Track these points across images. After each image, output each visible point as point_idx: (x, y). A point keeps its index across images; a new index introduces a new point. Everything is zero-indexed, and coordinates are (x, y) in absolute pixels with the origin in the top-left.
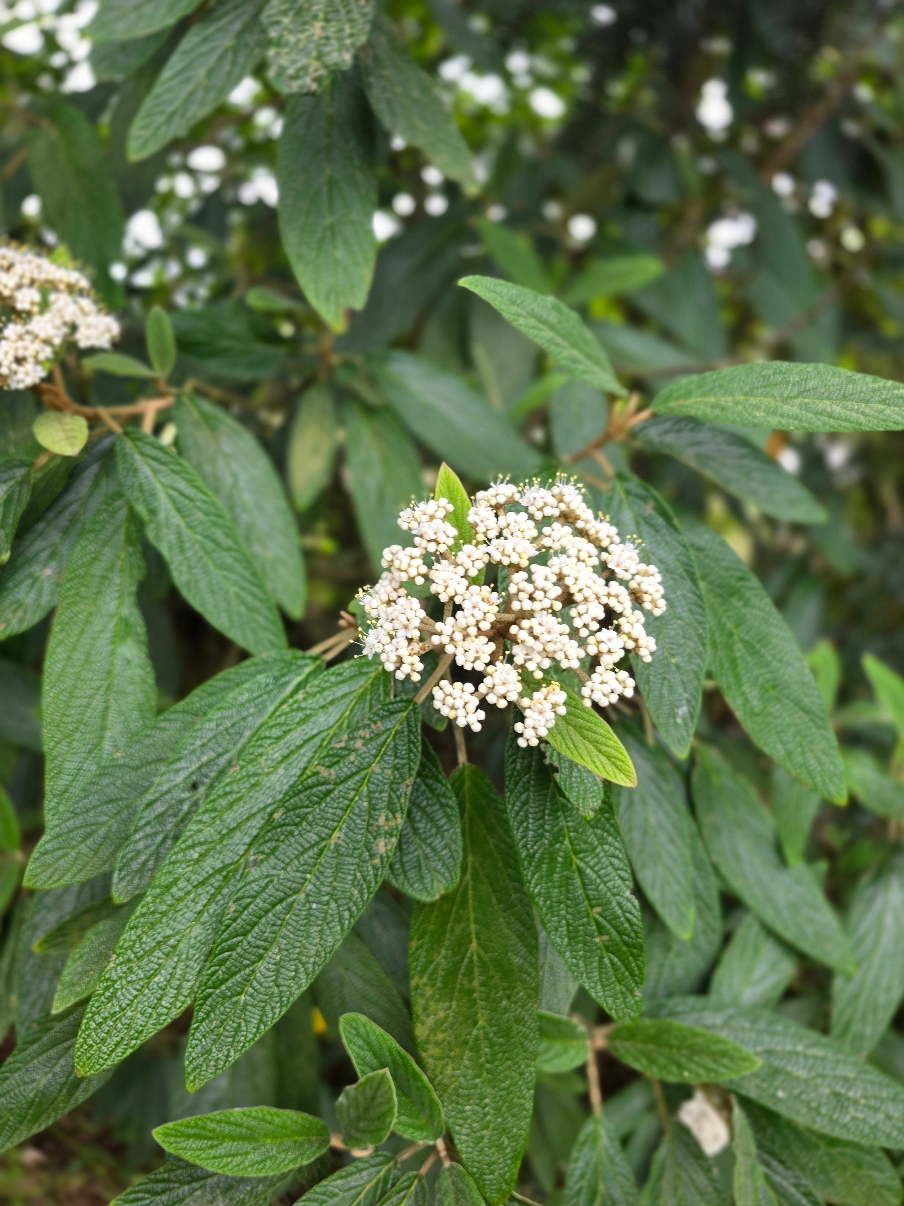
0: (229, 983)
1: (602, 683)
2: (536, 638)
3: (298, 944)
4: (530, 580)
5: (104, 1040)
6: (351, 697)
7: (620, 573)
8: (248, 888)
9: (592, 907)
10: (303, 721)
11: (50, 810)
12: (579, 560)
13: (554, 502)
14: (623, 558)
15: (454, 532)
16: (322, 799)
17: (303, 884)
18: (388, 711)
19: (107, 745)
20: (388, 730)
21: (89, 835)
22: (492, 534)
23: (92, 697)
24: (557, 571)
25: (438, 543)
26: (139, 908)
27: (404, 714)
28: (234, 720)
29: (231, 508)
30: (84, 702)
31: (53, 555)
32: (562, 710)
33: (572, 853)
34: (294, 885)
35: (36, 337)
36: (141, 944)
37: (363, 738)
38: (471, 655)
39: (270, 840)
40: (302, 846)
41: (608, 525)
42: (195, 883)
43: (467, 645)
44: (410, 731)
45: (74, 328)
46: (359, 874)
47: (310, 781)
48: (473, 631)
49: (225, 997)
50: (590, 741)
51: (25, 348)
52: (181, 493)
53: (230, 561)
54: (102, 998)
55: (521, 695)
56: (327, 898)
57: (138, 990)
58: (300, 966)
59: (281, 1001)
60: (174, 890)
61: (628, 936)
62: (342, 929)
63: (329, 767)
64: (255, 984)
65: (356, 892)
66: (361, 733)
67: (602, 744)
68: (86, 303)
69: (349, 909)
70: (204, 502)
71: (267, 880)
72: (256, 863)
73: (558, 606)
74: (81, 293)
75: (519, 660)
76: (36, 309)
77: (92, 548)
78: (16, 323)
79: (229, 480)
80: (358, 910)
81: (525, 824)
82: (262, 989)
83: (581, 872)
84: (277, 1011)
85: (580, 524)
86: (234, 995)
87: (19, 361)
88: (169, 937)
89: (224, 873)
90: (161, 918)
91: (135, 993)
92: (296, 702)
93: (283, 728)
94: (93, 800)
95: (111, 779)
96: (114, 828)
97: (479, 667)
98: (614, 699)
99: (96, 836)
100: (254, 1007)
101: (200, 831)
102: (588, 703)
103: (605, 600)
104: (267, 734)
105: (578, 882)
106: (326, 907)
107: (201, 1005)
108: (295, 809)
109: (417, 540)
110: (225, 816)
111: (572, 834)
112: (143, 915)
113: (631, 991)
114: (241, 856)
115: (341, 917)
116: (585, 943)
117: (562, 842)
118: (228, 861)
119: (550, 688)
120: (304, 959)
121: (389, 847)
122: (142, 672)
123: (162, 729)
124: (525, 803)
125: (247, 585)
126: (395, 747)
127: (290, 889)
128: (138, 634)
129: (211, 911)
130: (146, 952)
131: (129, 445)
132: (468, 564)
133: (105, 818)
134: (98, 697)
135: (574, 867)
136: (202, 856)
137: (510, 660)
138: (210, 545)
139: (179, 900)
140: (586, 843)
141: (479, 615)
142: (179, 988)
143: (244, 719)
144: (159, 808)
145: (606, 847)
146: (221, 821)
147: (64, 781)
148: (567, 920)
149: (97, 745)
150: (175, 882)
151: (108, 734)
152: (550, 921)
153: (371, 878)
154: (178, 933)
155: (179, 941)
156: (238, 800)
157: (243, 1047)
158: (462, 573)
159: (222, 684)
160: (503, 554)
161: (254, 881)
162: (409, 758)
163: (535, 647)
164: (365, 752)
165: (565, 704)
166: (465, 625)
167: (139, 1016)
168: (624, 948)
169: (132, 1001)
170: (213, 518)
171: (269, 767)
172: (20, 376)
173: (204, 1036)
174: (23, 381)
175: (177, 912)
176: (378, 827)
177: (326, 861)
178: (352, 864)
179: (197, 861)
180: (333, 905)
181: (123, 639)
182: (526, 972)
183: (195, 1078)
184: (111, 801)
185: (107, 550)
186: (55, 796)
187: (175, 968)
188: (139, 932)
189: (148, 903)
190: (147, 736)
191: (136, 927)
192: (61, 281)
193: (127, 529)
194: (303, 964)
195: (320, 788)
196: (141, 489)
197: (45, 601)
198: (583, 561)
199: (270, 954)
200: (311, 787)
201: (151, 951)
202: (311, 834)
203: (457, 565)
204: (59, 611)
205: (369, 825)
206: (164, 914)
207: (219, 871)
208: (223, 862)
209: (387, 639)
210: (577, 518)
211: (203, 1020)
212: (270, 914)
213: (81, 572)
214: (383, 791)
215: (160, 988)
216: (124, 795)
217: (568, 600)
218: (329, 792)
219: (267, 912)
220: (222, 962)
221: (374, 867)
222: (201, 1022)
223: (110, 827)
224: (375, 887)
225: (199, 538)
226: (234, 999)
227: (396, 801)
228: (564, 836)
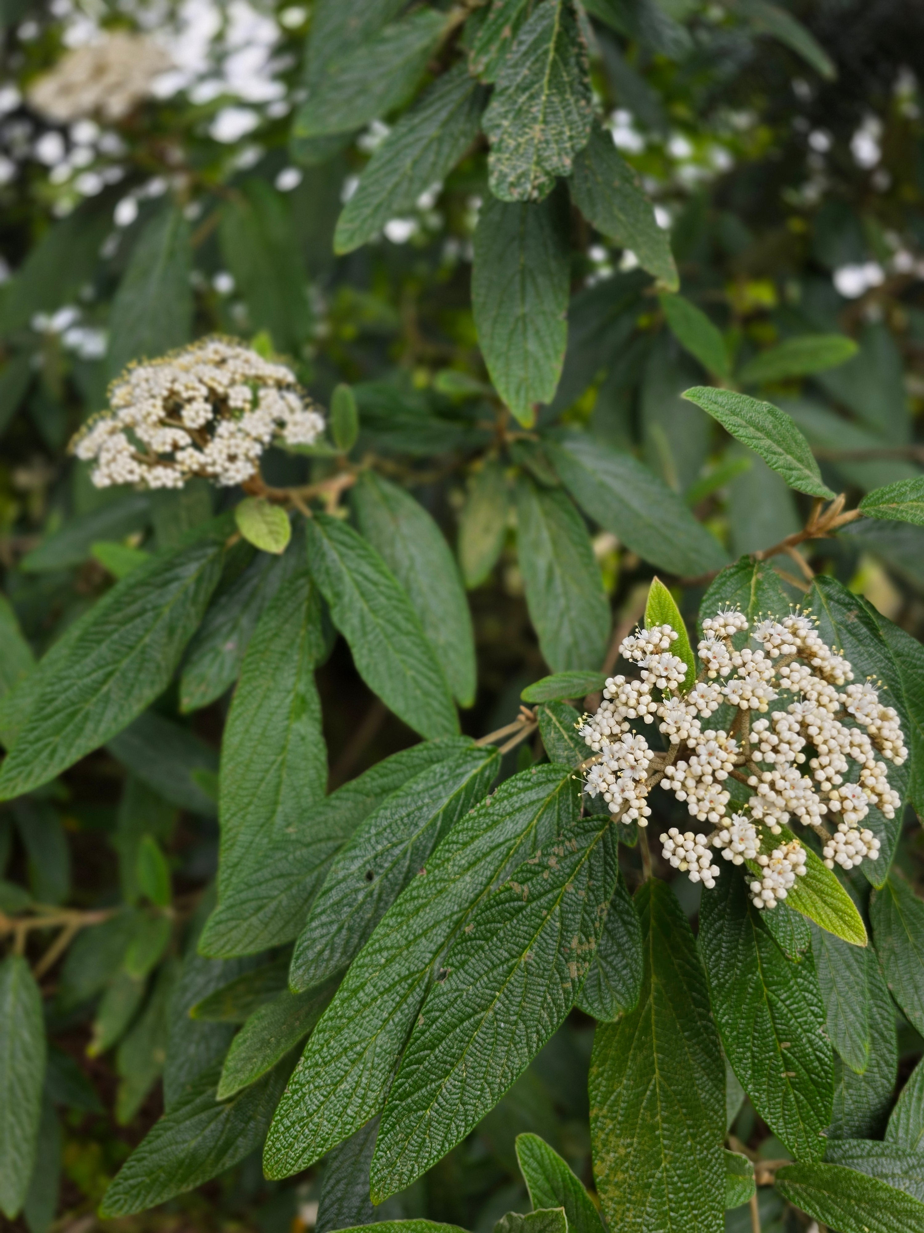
0: (415, 1097)
1: (846, 843)
2: (779, 793)
3: (485, 1063)
4: (772, 729)
5: (291, 1145)
6: (539, 805)
7: (861, 718)
8: (437, 1000)
9: (781, 1041)
10: (489, 828)
11: (223, 881)
12: (820, 705)
13: (789, 637)
14: (865, 702)
15: (684, 667)
16: (513, 916)
17: (491, 1001)
18: (584, 828)
19: (278, 819)
20: (582, 848)
21: (260, 908)
22: (725, 671)
23: (267, 771)
24: (800, 718)
25: (668, 679)
26: (327, 1011)
27: (601, 833)
28: (410, 809)
29: (408, 590)
30: (259, 775)
31: (234, 628)
32: (802, 870)
33: (763, 985)
34: (483, 1002)
35: (248, 435)
36: (329, 1048)
37: (557, 856)
38: (706, 805)
39: (460, 953)
40: (492, 963)
41: (840, 659)
42: (382, 989)
43: (701, 793)
44: (607, 852)
45: (281, 424)
46: (549, 997)
47: (502, 896)
48: (708, 779)
49: (410, 1110)
50: (813, 890)
51: (237, 446)
52: (366, 577)
53: (408, 645)
54: (291, 1102)
55: (760, 853)
56: (514, 1018)
57: (324, 1096)
58: (486, 1086)
59: (466, 1120)
60: (361, 994)
61: (817, 1075)
62: (530, 1052)
63: (522, 883)
64: (441, 1100)
65: (545, 1015)
66: (555, 849)
67: (827, 894)
68: (292, 399)
69: (538, 1032)
70: (388, 587)
71: (457, 994)
72: (443, 976)
73: (802, 758)
74: (289, 387)
75: (757, 813)
76: (248, 406)
77: (273, 624)
78: (229, 420)
79: (406, 563)
80: (547, 1033)
81: (717, 953)
82: (448, 1106)
83: (771, 1005)
84: (462, 1129)
85: (816, 662)
86: (419, 1109)
87: (232, 458)
88: (355, 1044)
89: (410, 981)
90: (348, 1023)
91: (322, 1099)
92: (483, 807)
93: (470, 833)
94: (266, 873)
95: (284, 854)
96: (285, 903)
97: (714, 818)
98: (858, 860)
99: (267, 909)
100: (439, 1123)
101: (387, 935)
102: (830, 864)
103: (848, 750)
104: (454, 838)
105: (768, 1014)
106: (514, 1027)
107: (387, 1116)
108: (485, 924)
109: (644, 674)
110: (411, 921)
111: (765, 966)
112: (331, 1019)
113: (816, 1131)
114: (426, 965)
115: (529, 1039)
116: (770, 1077)
117: (754, 973)
118: (413, 968)
119: (790, 846)
120: (490, 1078)
121: (582, 972)
122: (315, 750)
123: (333, 807)
124: (720, 931)
125: (424, 670)
126: (590, 867)
127: (479, 1006)
128: (313, 712)
129: (396, 1020)
130: (333, 1058)
131: (318, 529)
132: (701, 703)
133: (276, 893)
134: (272, 771)
135: (765, 998)
136: (389, 961)
137: (748, 813)
138: (391, 629)
139: (366, 1005)
140: (779, 975)
141: (717, 764)
142: (364, 1097)
143: (420, 809)
144: (335, 896)
145: (800, 980)
146: (408, 926)
147: (237, 852)
148: (752, 1052)
149: (269, 819)
150: (362, 986)
151: (280, 809)
152: (734, 1051)
153: (561, 1002)
154: (364, 1040)
155: (365, 1049)
156: (424, 906)
157: (427, 1164)
158: (694, 714)
159: (394, 766)
160: (742, 697)
161: (443, 994)
162: (605, 881)
163: (776, 802)
164: (559, 870)
165: (806, 864)
166: (700, 773)
167: (325, 1123)
168: (812, 1087)
169: (319, 1107)
170: (394, 602)
171: (455, 874)
172: (231, 473)
173: (389, 1149)
174: (233, 478)
175: (364, 1018)
176: (571, 949)
177: (516, 980)
178: (542, 985)
179: (384, 967)
180: (521, 1026)
181: (298, 716)
182: (713, 1110)
183: (379, 1190)
184: (281, 876)
185: (287, 627)
186: (228, 867)
187: (360, 1076)
188: (327, 1035)
189: (336, 1007)
190: (320, 813)
191: (323, 1031)
192: (270, 377)
193: (309, 609)
194: (489, 1084)
195: (512, 904)
196: (327, 572)
197: (227, 676)
198: (824, 706)
199: (456, 1070)
200: (503, 903)
201: (338, 1057)
202: (501, 951)
203: (688, 704)
204: (240, 685)
205: (561, 945)
206: (351, 1019)
207: (405, 978)
208: (408, 969)
209: (611, 778)
210: (814, 655)
211: (388, 1131)
212: (458, 1030)
213: (261, 647)
214: (577, 913)
215: (346, 1096)
216: (295, 871)
217: (811, 750)
218: (522, 909)
219: (455, 1026)
220: (409, 1075)
221: (565, 991)
222: (386, 1134)
223: (280, 902)
224: (565, 1013)
225: (381, 621)
226: (420, 1113)
227: (590, 924)
228: (756, 967)
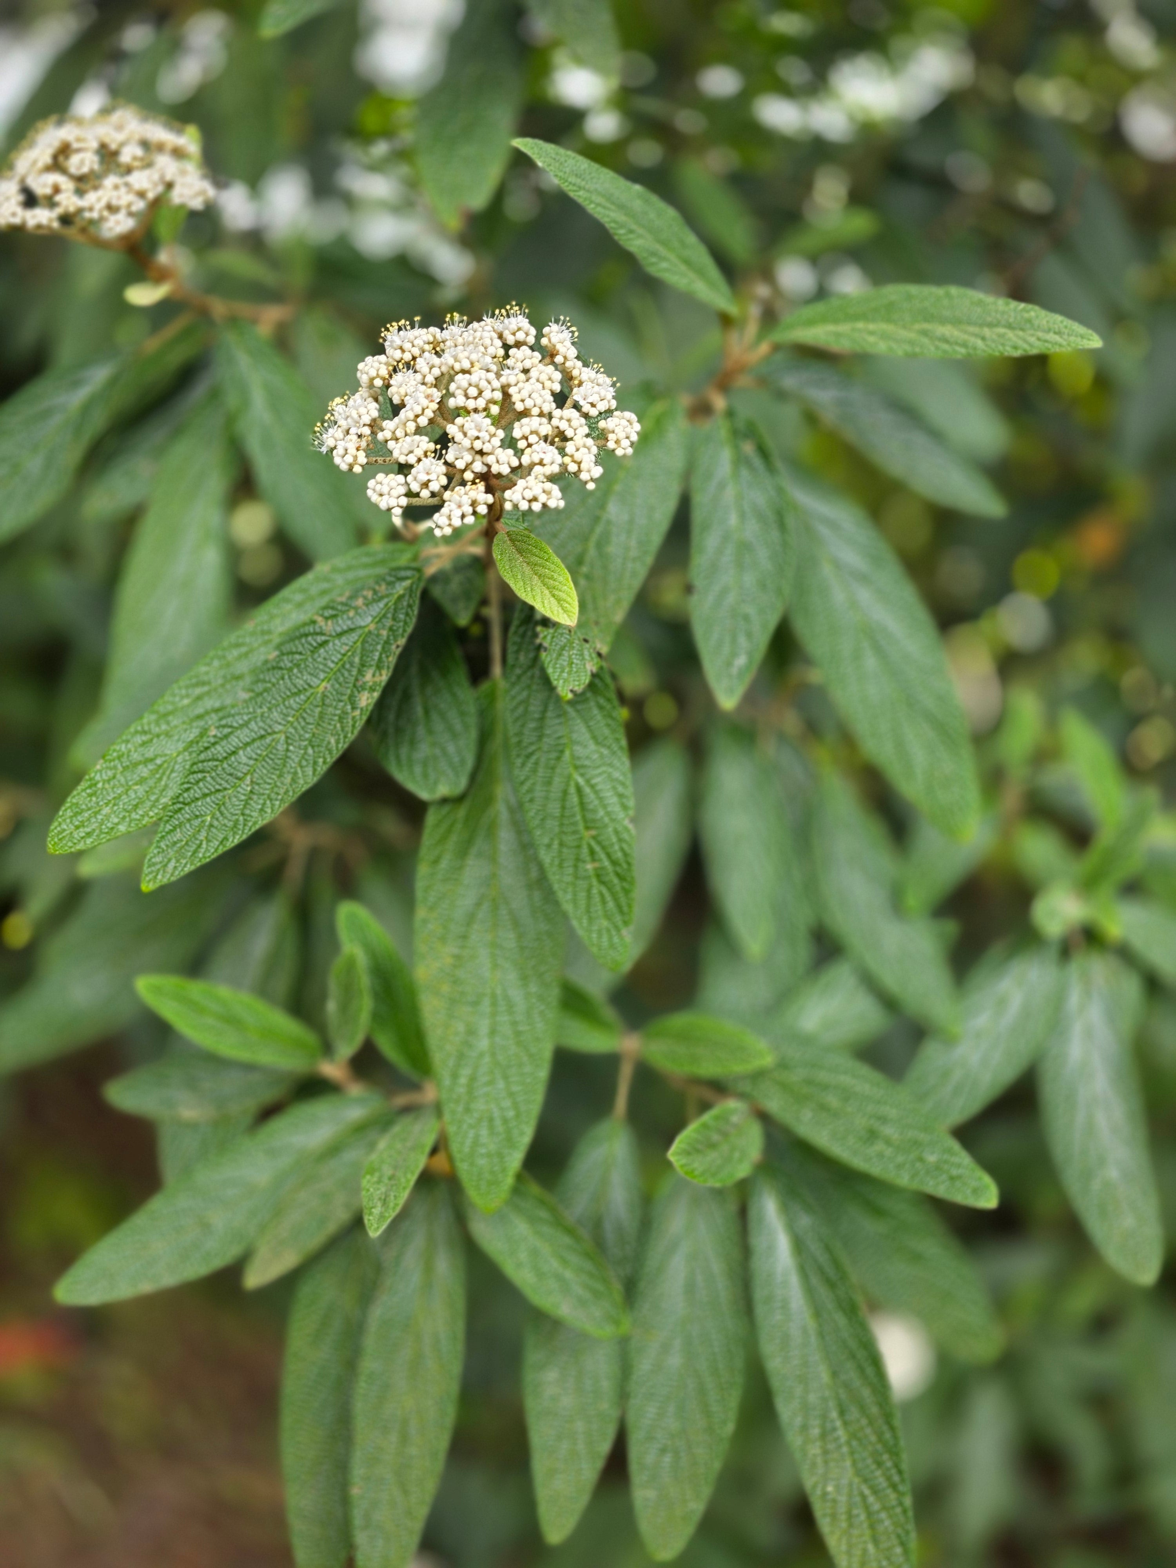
0: (199, 803)
7: (585, 406)
9: (587, 829)
10: (325, 592)
16: (316, 648)
17: (285, 725)
18: (395, 577)
20: (391, 594)
27: (410, 582)
32: (483, 510)
33: (571, 766)
36: (129, 756)
37: (365, 598)
39: (262, 680)
40: (290, 690)
44: (410, 596)
45: (169, 186)
46: (339, 725)
47: (307, 629)
49: (192, 815)
51: (119, 198)
57: (117, 794)
58: (268, 801)
59: (243, 829)
60: (171, 718)
62: (314, 774)
63: (327, 619)
64: (223, 809)
65: (333, 741)
66: (364, 593)
69: (324, 756)
71: (252, 715)
80: (332, 757)
83: (579, 789)
84: (238, 837)
86: (201, 815)
88: (156, 757)
91: (114, 796)
100: (218, 829)
105: (575, 799)
106: (303, 752)
107: (170, 817)
108: (289, 654)
111: (574, 746)
113: (618, 930)
115: (315, 763)
116: (576, 868)
117: (562, 752)
120: (273, 795)
121: (370, 701)
126: (395, 610)
127: (271, 728)
130: (131, 764)
135: (572, 782)
136: (204, 694)
139: (173, 728)
140: (588, 758)
142: (155, 801)
145: (611, 770)
150: (173, 712)
153: (348, 728)
155: (164, 762)
156: (248, 653)
161: (239, 714)
162: (405, 621)
164: (365, 612)
167: (113, 815)
168: (615, 880)
169: (109, 802)
173: (167, 846)
175: (169, 737)
176: (365, 682)
177: (310, 709)
178: (334, 715)
180: (310, 751)
188: (129, 746)
194: (271, 800)
195: (315, 638)
198: (543, 383)
200: (307, 636)
202: (300, 681)
205: (356, 679)
210: (557, 353)
211: (169, 832)
212: (249, 748)
214: (375, 650)
215: (138, 797)
218: (324, 643)
219: (246, 744)
221: (354, 719)
224: (350, 738)
227: (385, 659)
228: (565, 746)
